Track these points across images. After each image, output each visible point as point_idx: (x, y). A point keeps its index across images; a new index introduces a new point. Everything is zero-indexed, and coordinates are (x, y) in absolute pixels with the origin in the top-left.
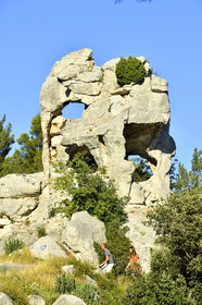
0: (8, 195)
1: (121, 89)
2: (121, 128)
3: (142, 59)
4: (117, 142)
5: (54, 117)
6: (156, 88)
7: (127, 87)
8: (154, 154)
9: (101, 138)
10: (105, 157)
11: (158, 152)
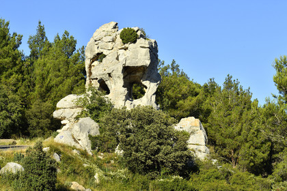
0: (68, 107)
1: (123, 46)
2: (121, 69)
3: (136, 29)
4: (118, 77)
5: (93, 62)
6: (142, 45)
7: (126, 45)
8: (146, 83)
9: (109, 74)
10: (113, 86)
11: (148, 82)
